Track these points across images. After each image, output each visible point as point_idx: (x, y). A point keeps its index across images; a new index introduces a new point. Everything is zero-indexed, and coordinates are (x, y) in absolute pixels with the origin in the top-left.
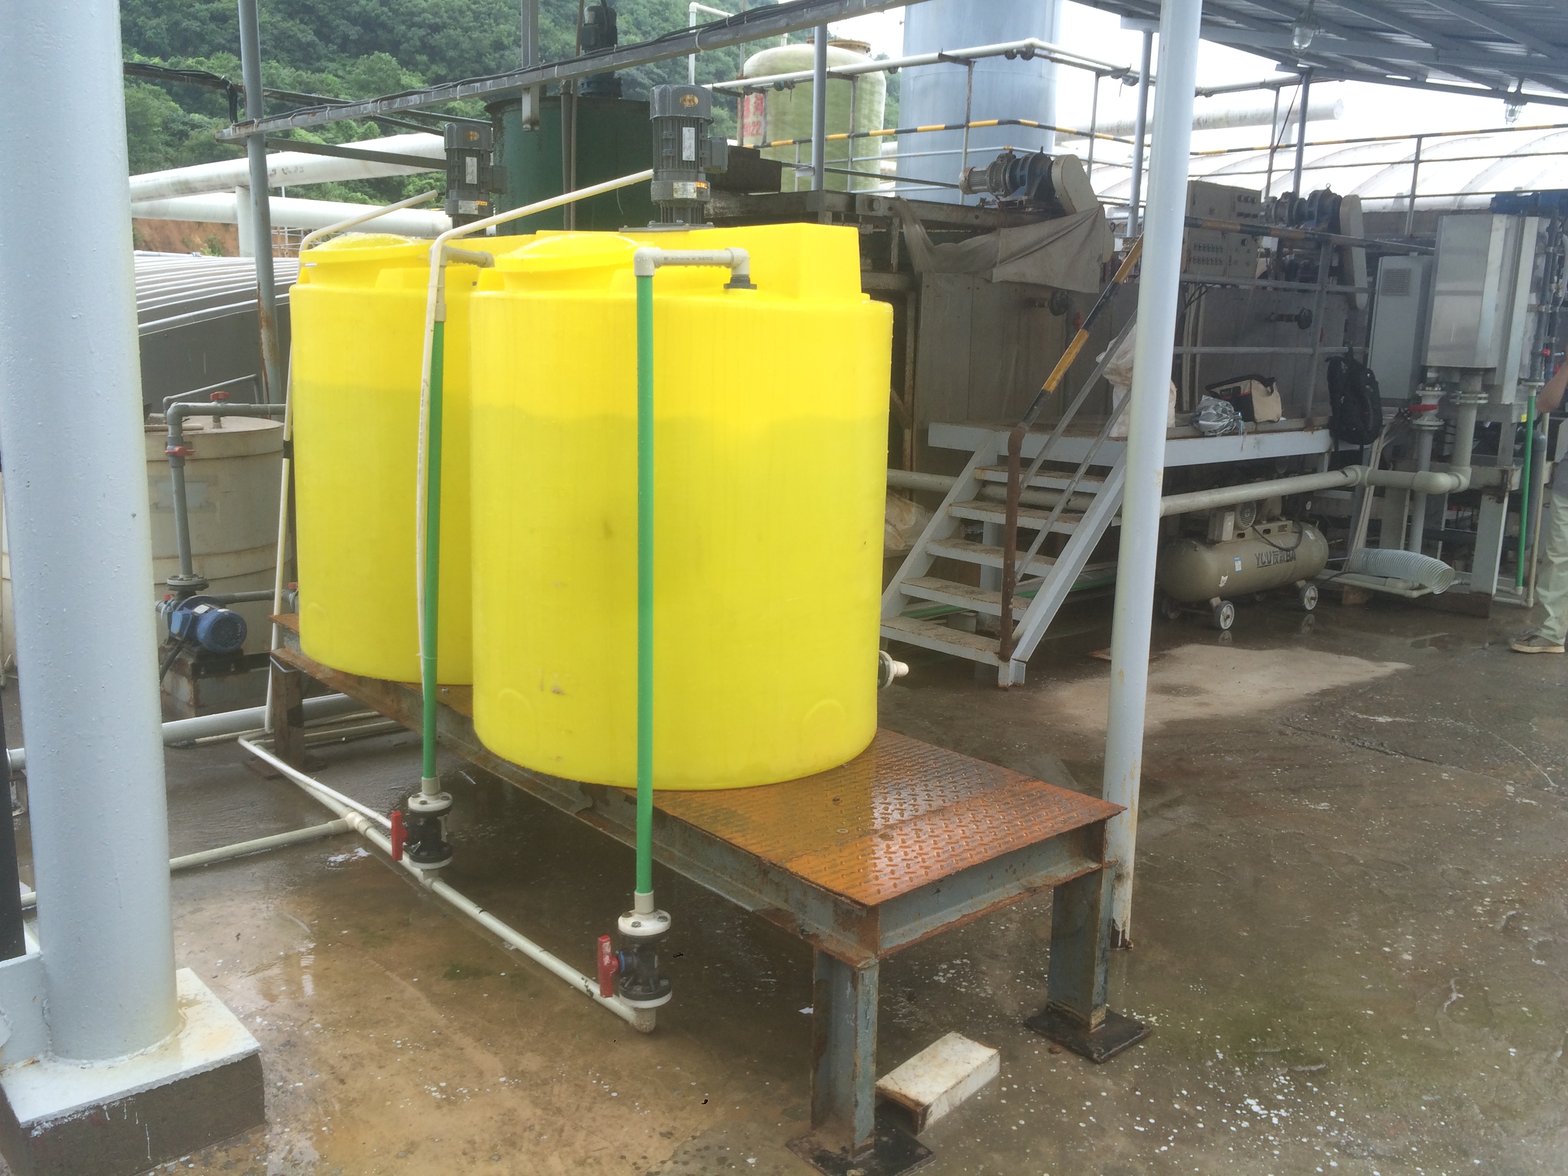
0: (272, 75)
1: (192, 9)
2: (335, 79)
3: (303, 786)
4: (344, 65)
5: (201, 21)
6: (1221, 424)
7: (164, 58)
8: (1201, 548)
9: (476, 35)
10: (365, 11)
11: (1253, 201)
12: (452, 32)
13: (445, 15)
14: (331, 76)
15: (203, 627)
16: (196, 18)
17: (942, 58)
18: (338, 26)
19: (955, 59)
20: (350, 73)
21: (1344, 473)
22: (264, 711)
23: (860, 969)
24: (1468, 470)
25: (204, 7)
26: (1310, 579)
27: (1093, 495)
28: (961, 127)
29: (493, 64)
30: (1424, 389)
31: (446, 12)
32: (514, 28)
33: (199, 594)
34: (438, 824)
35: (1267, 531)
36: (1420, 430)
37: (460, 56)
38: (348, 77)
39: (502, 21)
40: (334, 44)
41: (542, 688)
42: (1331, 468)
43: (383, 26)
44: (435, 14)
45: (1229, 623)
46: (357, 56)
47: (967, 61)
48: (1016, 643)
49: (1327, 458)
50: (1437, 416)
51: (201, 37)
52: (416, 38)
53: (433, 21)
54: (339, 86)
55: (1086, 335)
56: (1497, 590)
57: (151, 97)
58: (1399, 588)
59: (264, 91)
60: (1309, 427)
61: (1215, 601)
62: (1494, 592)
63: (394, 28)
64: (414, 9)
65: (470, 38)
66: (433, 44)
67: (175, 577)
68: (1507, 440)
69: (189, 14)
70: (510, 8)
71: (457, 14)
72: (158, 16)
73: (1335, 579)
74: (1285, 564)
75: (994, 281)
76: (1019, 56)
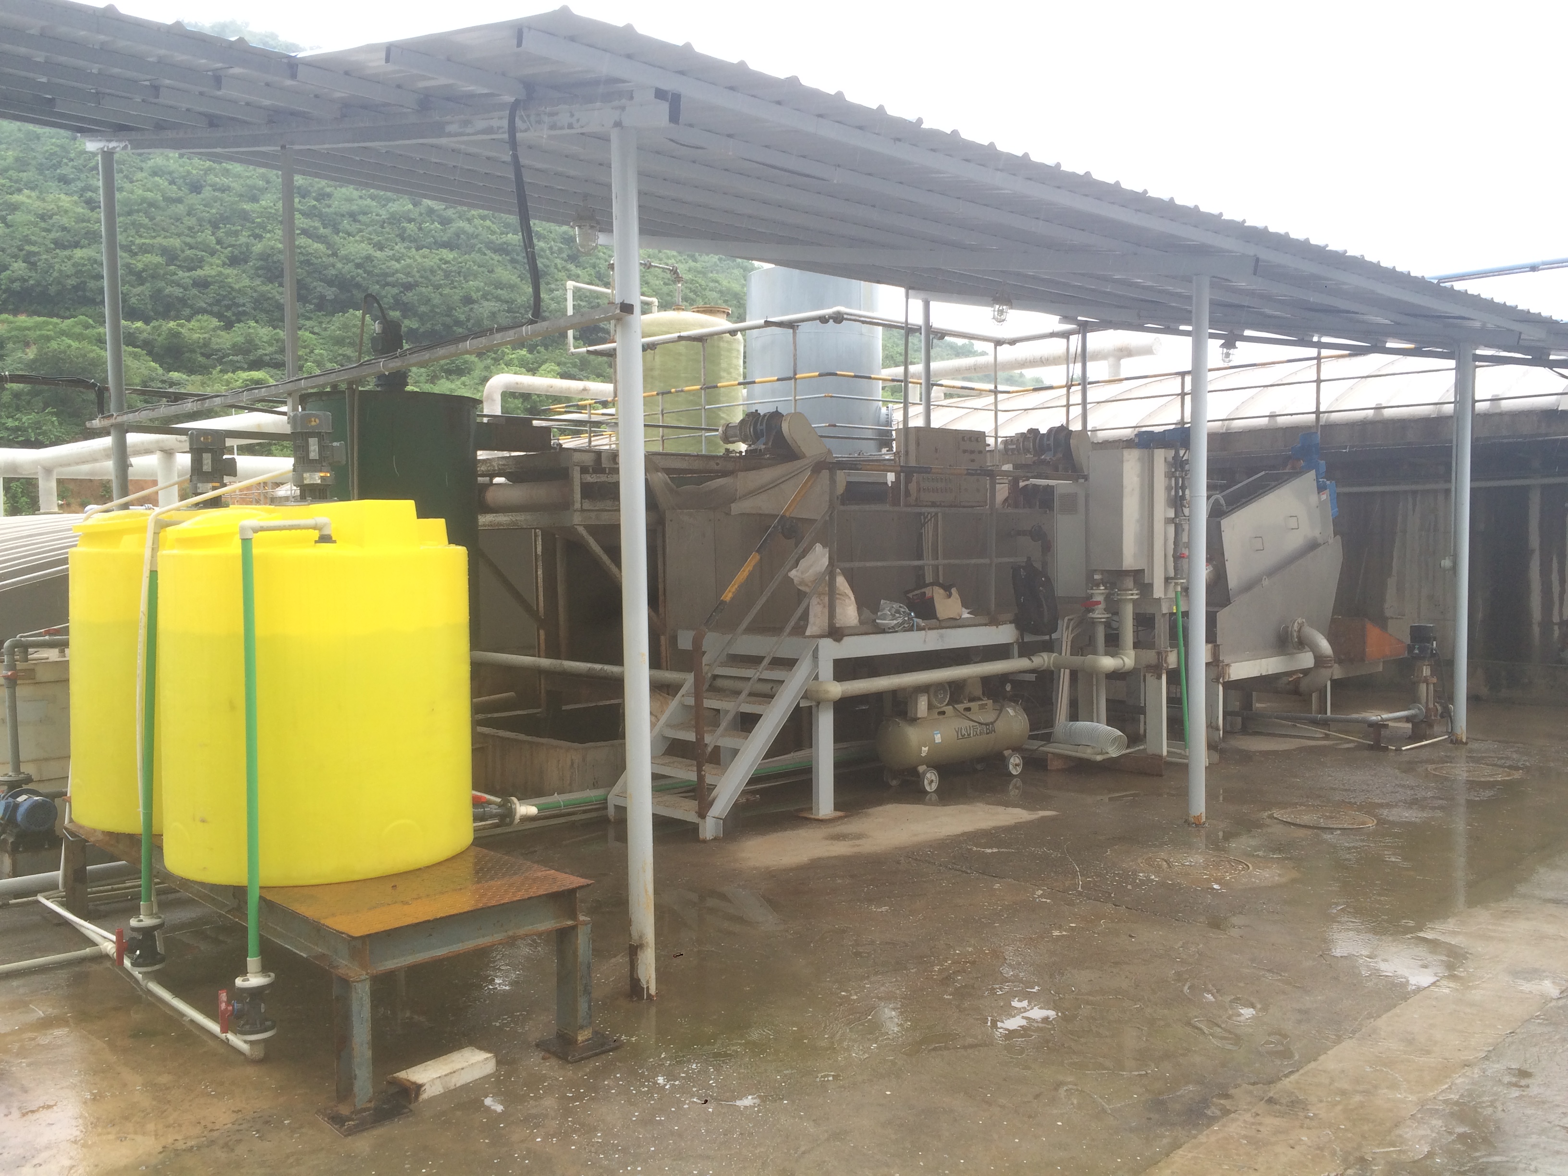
0: (249, 334)
1: (175, 277)
2: (311, 335)
3: (78, 927)
4: (321, 323)
5: (184, 288)
6: (895, 622)
7: (147, 322)
8: (902, 724)
9: (446, 291)
10: (341, 273)
11: (977, 440)
12: (424, 290)
13: (418, 275)
14: (307, 334)
15: (21, 810)
16: (179, 285)
17: (768, 324)
18: (315, 288)
19: (780, 324)
20: (325, 329)
21: (1030, 659)
22: (59, 875)
23: (353, 982)
24: (1132, 653)
25: (187, 274)
26: (1016, 749)
27: (782, 682)
28: (789, 379)
29: (462, 317)
30: (1092, 589)
31: (418, 272)
32: (482, 284)
33: (25, 787)
34: (153, 938)
35: (968, 709)
36: (1093, 623)
37: (432, 311)
38: (323, 333)
39: (471, 278)
40: (311, 304)
41: (194, 820)
42: (1021, 655)
43: (358, 286)
44: (408, 274)
45: (934, 786)
46: (333, 314)
47: (791, 325)
48: (711, 804)
49: (1016, 647)
50: (1105, 610)
51: (183, 301)
52: (389, 296)
53: (404, 280)
54: (315, 342)
55: (758, 557)
56: (1168, 752)
57: (131, 359)
58: (1087, 754)
59: (127, 389)
60: (994, 621)
61: (921, 769)
62: (1165, 753)
63: (368, 288)
64: (388, 270)
65: (441, 295)
66: (406, 301)
67: (6, 775)
68: (1162, 628)
69: (173, 282)
70: (479, 267)
71: (428, 273)
72: (142, 284)
73: (1041, 748)
74: (985, 736)
75: (733, 513)
76: (831, 321)
